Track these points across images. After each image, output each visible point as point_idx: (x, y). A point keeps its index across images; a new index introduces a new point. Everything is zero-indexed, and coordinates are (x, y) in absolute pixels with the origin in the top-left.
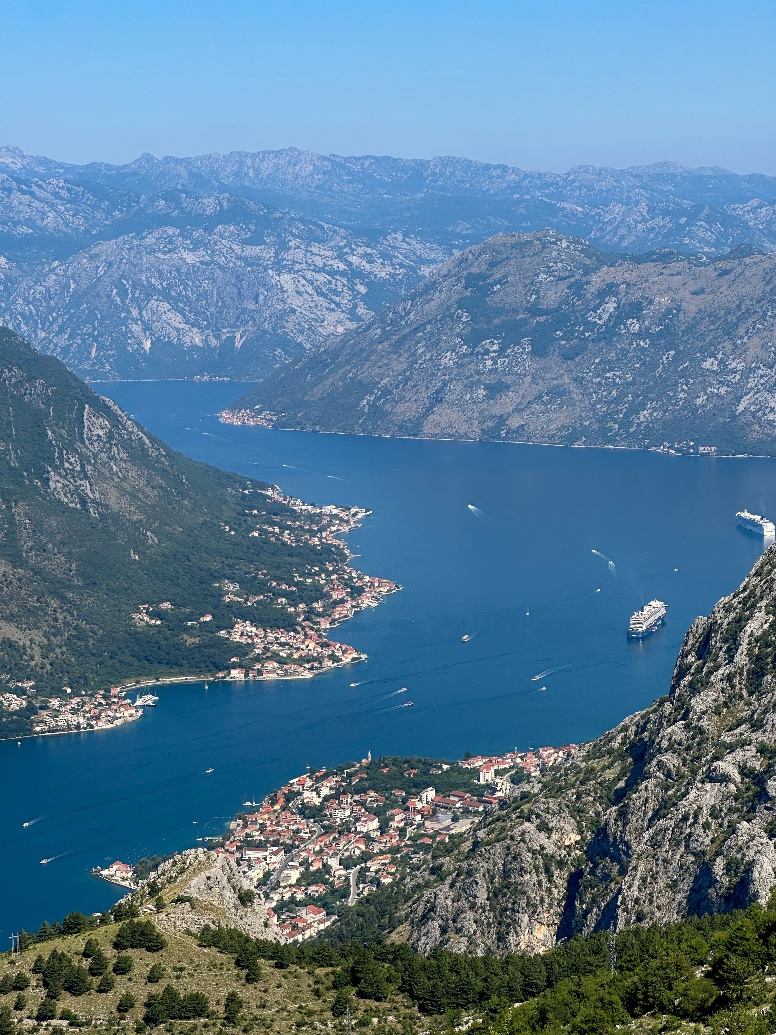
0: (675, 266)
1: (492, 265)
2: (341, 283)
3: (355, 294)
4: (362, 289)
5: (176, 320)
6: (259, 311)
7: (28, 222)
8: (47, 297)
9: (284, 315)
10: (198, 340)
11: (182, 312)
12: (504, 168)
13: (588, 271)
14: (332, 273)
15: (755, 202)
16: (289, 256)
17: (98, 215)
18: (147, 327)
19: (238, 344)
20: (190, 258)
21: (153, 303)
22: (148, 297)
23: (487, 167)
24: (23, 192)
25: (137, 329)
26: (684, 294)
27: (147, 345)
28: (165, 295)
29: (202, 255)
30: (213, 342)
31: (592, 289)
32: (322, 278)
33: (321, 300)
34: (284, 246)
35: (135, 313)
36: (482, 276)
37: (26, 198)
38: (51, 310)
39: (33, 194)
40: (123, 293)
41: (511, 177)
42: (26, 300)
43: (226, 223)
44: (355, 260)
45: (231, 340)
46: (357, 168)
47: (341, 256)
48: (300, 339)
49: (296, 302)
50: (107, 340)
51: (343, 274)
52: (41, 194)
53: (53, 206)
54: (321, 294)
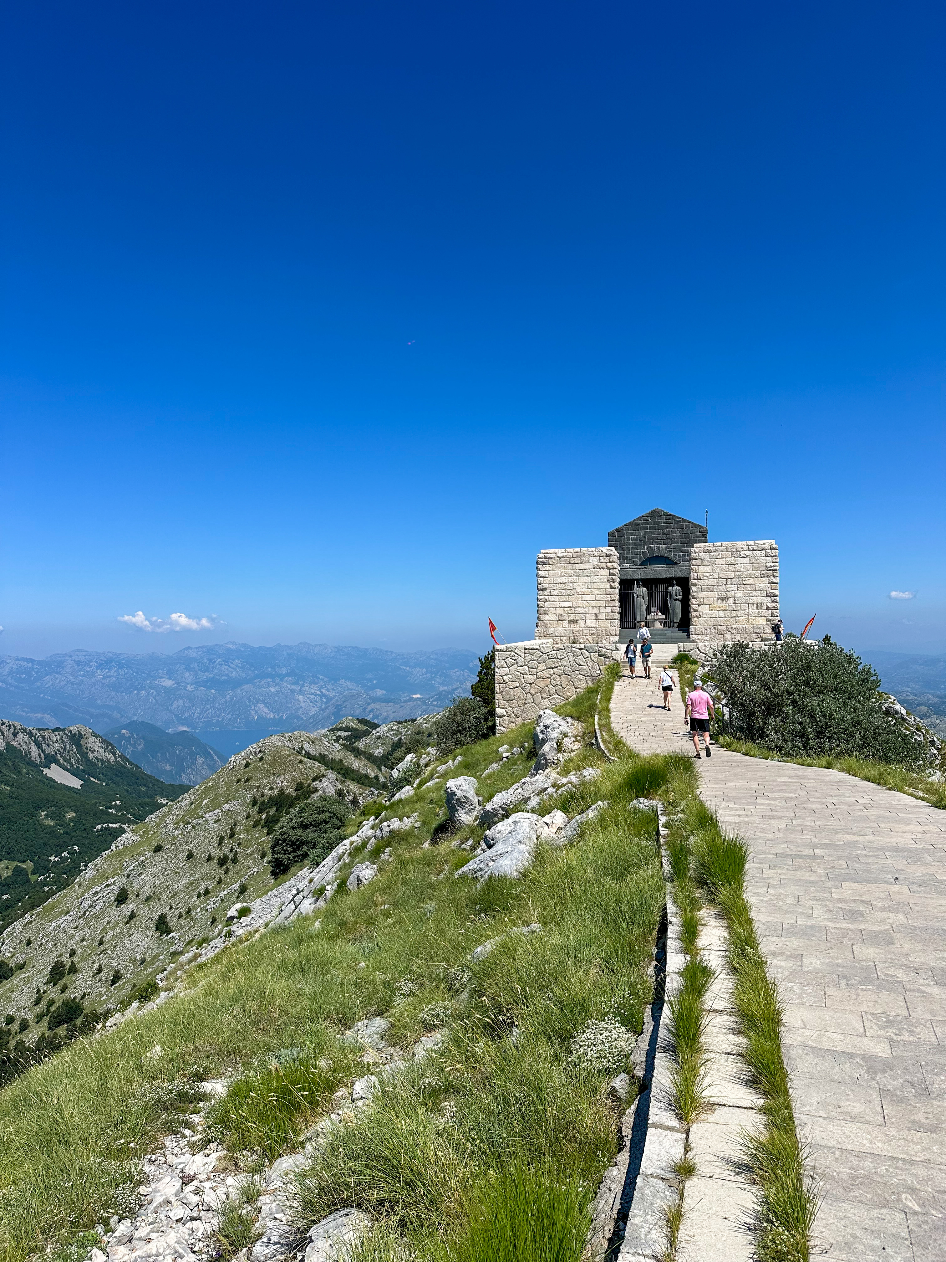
0: (390, 704)
1: (344, 702)
2: (318, 698)
3: (322, 701)
4: (325, 700)
5: (266, 710)
6: (291, 707)
7: (227, 675)
8: (226, 702)
9: (298, 709)
10: (272, 716)
11: (268, 707)
12: (392, 652)
13: (369, 704)
14: (316, 695)
15: (456, 670)
16: (304, 689)
17: (250, 672)
18: (256, 712)
19: (284, 718)
20: (273, 690)
21: (259, 705)
22: (258, 702)
23: (387, 651)
24: (226, 665)
25: (253, 713)
26: (390, 712)
27: (256, 718)
28: (263, 702)
29: (278, 688)
30: (277, 717)
31: (368, 710)
32: (312, 697)
33: (311, 704)
34: (303, 686)
35: (253, 708)
36: (340, 705)
37: (227, 667)
38: (226, 707)
39: (229, 666)
40: (250, 701)
41: (394, 655)
42: (219, 704)
43: (288, 676)
44: (323, 691)
45: (282, 716)
46: (346, 650)
47: (319, 690)
48: (303, 716)
49: (303, 704)
50: (243, 716)
51: (319, 695)
52: (232, 665)
53: (235, 670)
54: (311, 702)
